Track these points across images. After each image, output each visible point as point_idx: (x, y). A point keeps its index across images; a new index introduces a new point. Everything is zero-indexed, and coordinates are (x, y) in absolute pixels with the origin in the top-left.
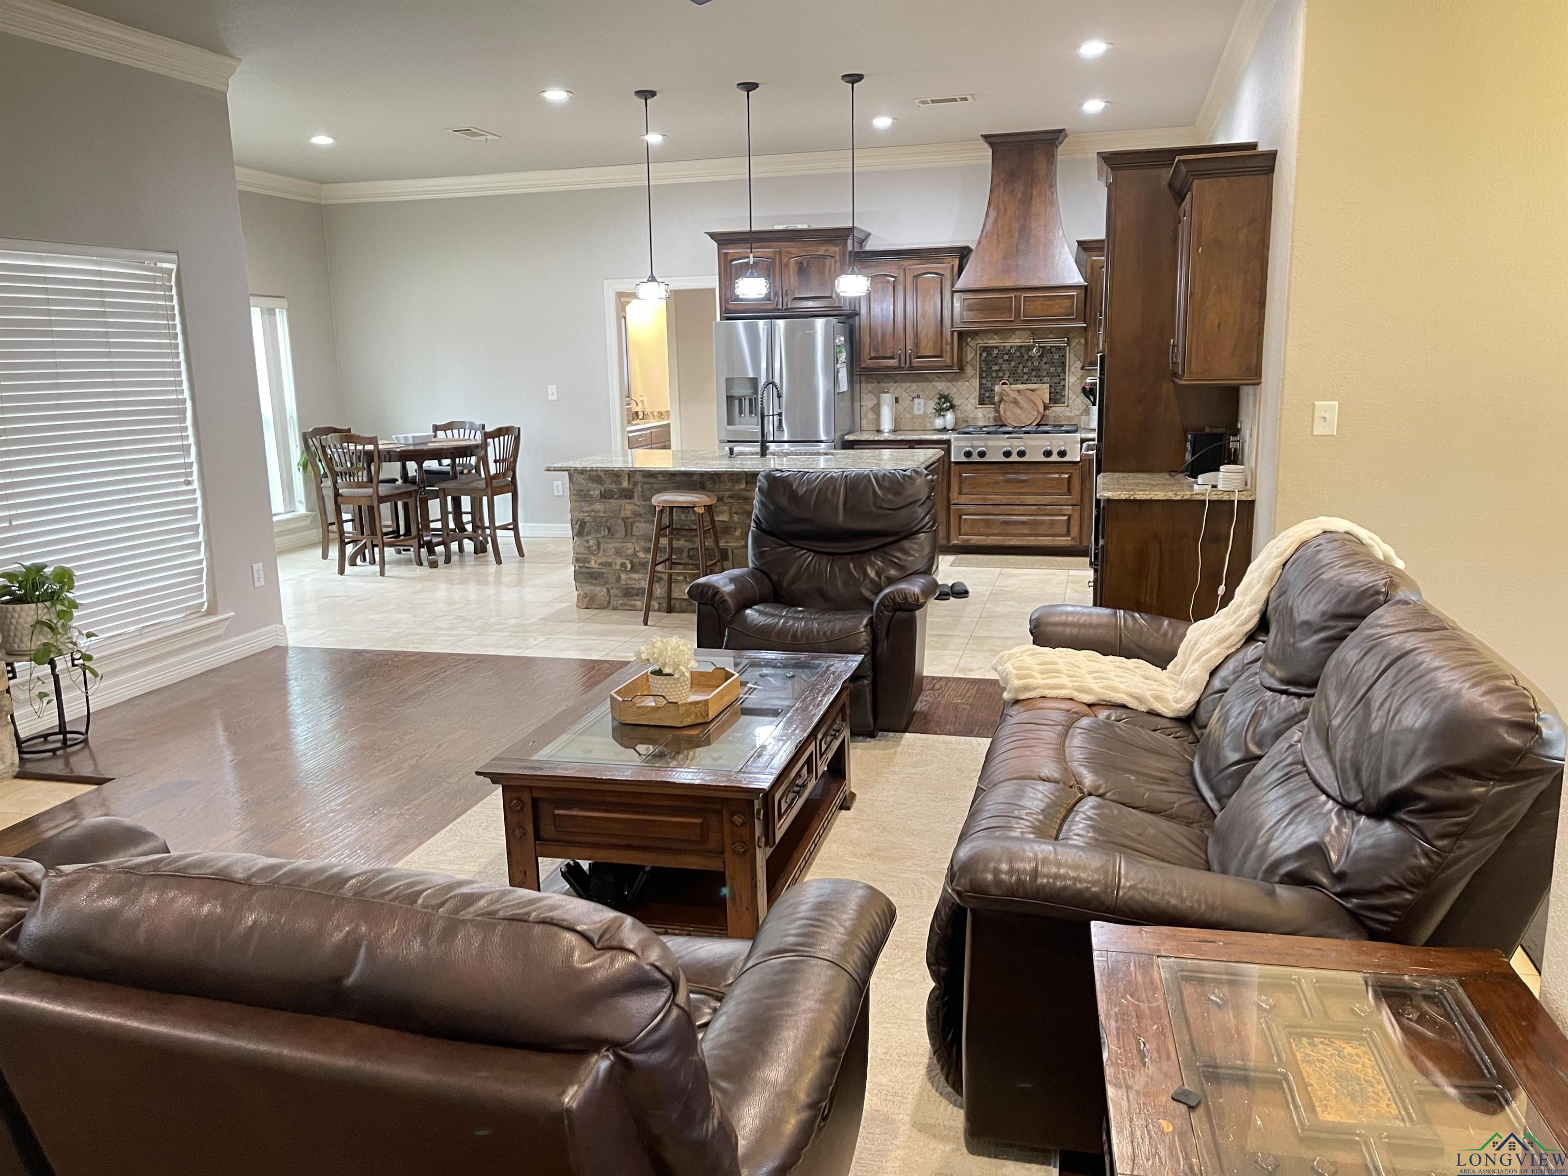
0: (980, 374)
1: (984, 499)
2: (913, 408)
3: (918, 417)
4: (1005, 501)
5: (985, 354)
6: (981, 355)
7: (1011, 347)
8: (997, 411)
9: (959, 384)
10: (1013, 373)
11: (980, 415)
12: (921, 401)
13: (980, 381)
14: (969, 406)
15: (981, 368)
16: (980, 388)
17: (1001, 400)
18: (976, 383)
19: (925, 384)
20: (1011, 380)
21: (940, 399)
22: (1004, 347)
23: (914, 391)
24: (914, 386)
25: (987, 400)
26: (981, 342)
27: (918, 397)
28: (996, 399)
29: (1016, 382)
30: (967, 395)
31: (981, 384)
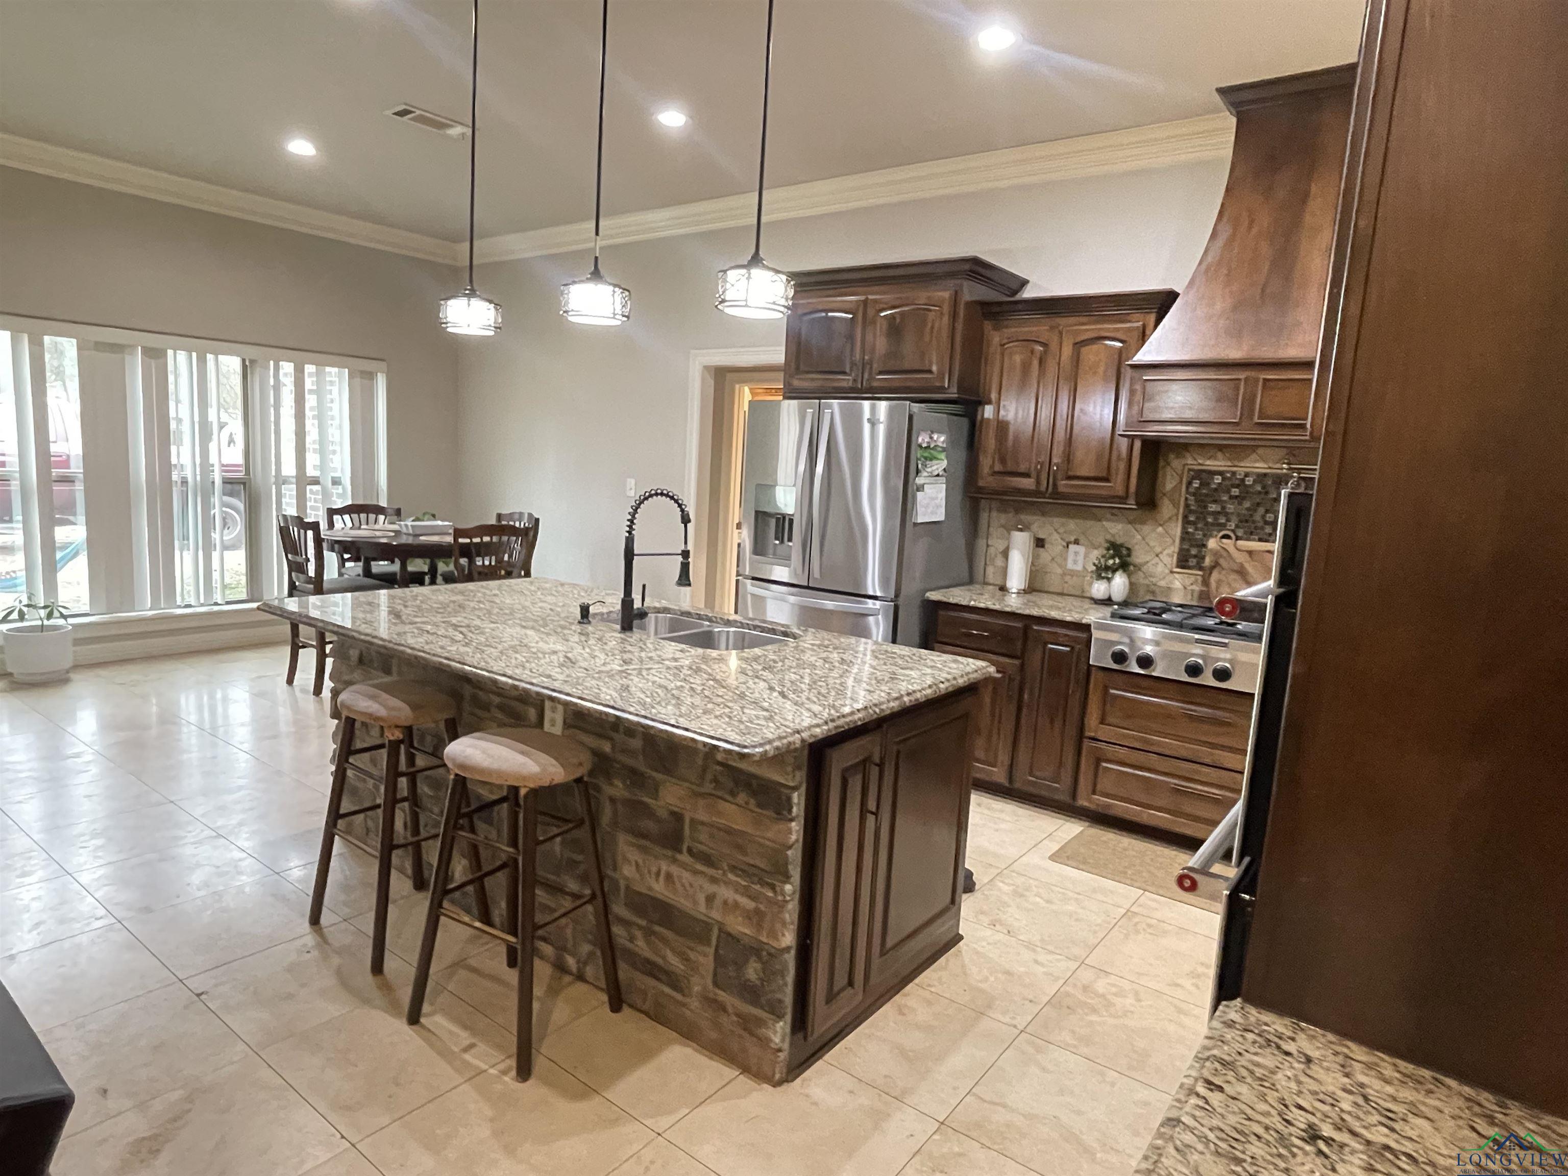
0: (1185, 517)
1: (1147, 741)
2: (1066, 559)
3: (1073, 574)
4: (1183, 753)
5: (1196, 483)
6: (1189, 483)
7: (1247, 475)
8: (1206, 582)
9: (1146, 529)
10: (1244, 521)
11: (1177, 584)
12: (1081, 549)
13: (1184, 528)
14: (1160, 568)
15: (1187, 506)
16: (1183, 539)
17: (1216, 565)
18: (1177, 530)
19: (1090, 523)
20: (1240, 533)
21: (1108, 549)
22: (1234, 473)
23: (1070, 532)
24: (1072, 524)
25: (1193, 562)
26: (1193, 461)
27: (1076, 542)
28: (1208, 561)
29: (1249, 536)
30: (1158, 550)
31: (1185, 532)
